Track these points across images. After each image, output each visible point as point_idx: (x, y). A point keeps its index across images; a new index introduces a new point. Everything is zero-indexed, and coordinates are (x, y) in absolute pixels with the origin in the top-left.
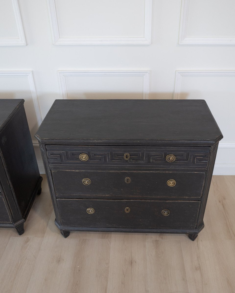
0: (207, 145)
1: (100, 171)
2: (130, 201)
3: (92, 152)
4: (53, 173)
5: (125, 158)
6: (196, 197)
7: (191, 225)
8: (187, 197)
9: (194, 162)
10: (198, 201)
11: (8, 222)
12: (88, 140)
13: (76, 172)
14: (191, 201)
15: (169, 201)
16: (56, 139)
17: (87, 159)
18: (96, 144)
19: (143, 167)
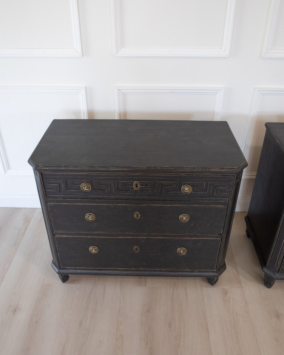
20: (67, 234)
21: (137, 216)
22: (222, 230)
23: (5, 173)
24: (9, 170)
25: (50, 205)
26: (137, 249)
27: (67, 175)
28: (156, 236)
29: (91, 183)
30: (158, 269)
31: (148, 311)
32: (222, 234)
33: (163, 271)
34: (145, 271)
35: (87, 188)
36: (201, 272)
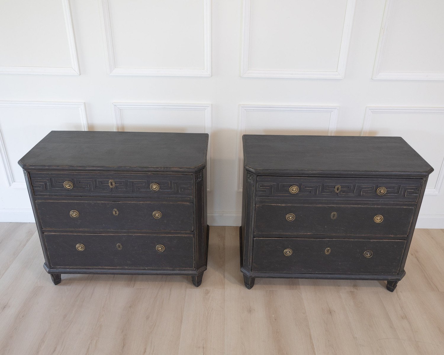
0: (420, 176)
1: (307, 205)
2: (332, 240)
3: (304, 184)
4: (258, 207)
5: (336, 191)
6: (402, 236)
7: (394, 270)
8: (392, 236)
9: (405, 195)
10: (404, 240)
11: (190, 269)
12: (302, 170)
13: (282, 206)
14: (396, 240)
15: (373, 240)
16: (270, 170)
17: (297, 191)
18: (310, 176)
19: (352, 200)
20: (55, 232)
21: (116, 213)
22: (193, 227)
23: (10, 185)
24: (14, 183)
25: (38, 202)
26: (119, 246)
27: (52, 174)
28: (135, 233)
29: (72, 181)
30: (142, 268)
31: (130, 307)
32: (193, 231)
33: (146, 269)
34: (130, 269)
35: (69, 186)
36: (181, 270)
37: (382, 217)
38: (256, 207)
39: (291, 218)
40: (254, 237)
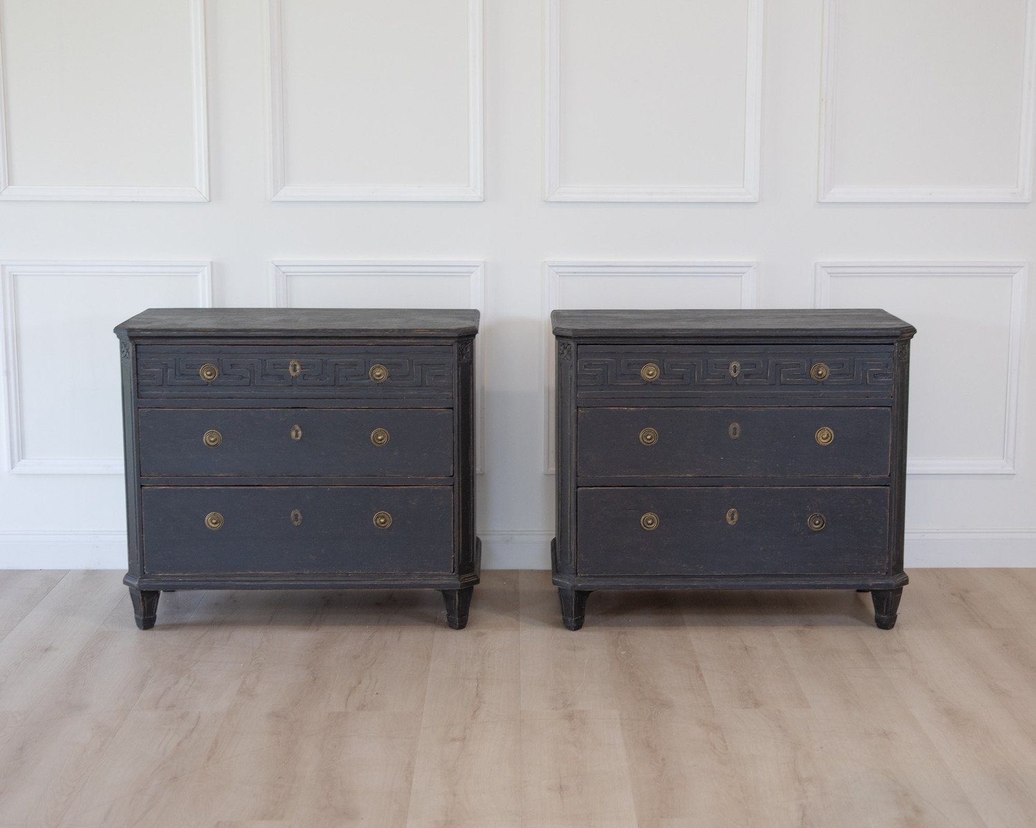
0: (886, 337)
1: (680, 408)
2: (738, 489)
3: (668, 359)
5: (732, 373)
6: (878, 476)
7: (877, 563)
8: (859, 477)
9: (867, 380)
10: (884, 486)
11: (444, 573)
12: (662, 329)
13: (631, 412)
14: (869, 487)
15: (822, 488)
16: (601, 330)
17: (656, 376)
18: (679, 341)
20: (166, 483)
21: (297, 436)
22: (452, 466)
23: (13, 467)
24: (22, 461)
25: (143, 412)
26: (296, 517)
29: (218, 362)
30: (340, 573)
32: (452, 476)
33: (349, 577)
35: (211, 375)
36: (425, 577)
37: (832, 432)
38: (579, 415)
39: (649, 437)
40: (578, 487)
